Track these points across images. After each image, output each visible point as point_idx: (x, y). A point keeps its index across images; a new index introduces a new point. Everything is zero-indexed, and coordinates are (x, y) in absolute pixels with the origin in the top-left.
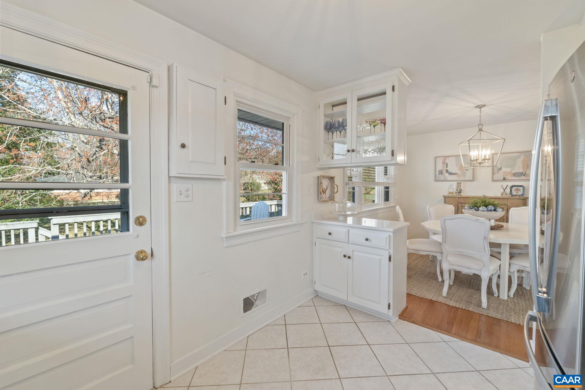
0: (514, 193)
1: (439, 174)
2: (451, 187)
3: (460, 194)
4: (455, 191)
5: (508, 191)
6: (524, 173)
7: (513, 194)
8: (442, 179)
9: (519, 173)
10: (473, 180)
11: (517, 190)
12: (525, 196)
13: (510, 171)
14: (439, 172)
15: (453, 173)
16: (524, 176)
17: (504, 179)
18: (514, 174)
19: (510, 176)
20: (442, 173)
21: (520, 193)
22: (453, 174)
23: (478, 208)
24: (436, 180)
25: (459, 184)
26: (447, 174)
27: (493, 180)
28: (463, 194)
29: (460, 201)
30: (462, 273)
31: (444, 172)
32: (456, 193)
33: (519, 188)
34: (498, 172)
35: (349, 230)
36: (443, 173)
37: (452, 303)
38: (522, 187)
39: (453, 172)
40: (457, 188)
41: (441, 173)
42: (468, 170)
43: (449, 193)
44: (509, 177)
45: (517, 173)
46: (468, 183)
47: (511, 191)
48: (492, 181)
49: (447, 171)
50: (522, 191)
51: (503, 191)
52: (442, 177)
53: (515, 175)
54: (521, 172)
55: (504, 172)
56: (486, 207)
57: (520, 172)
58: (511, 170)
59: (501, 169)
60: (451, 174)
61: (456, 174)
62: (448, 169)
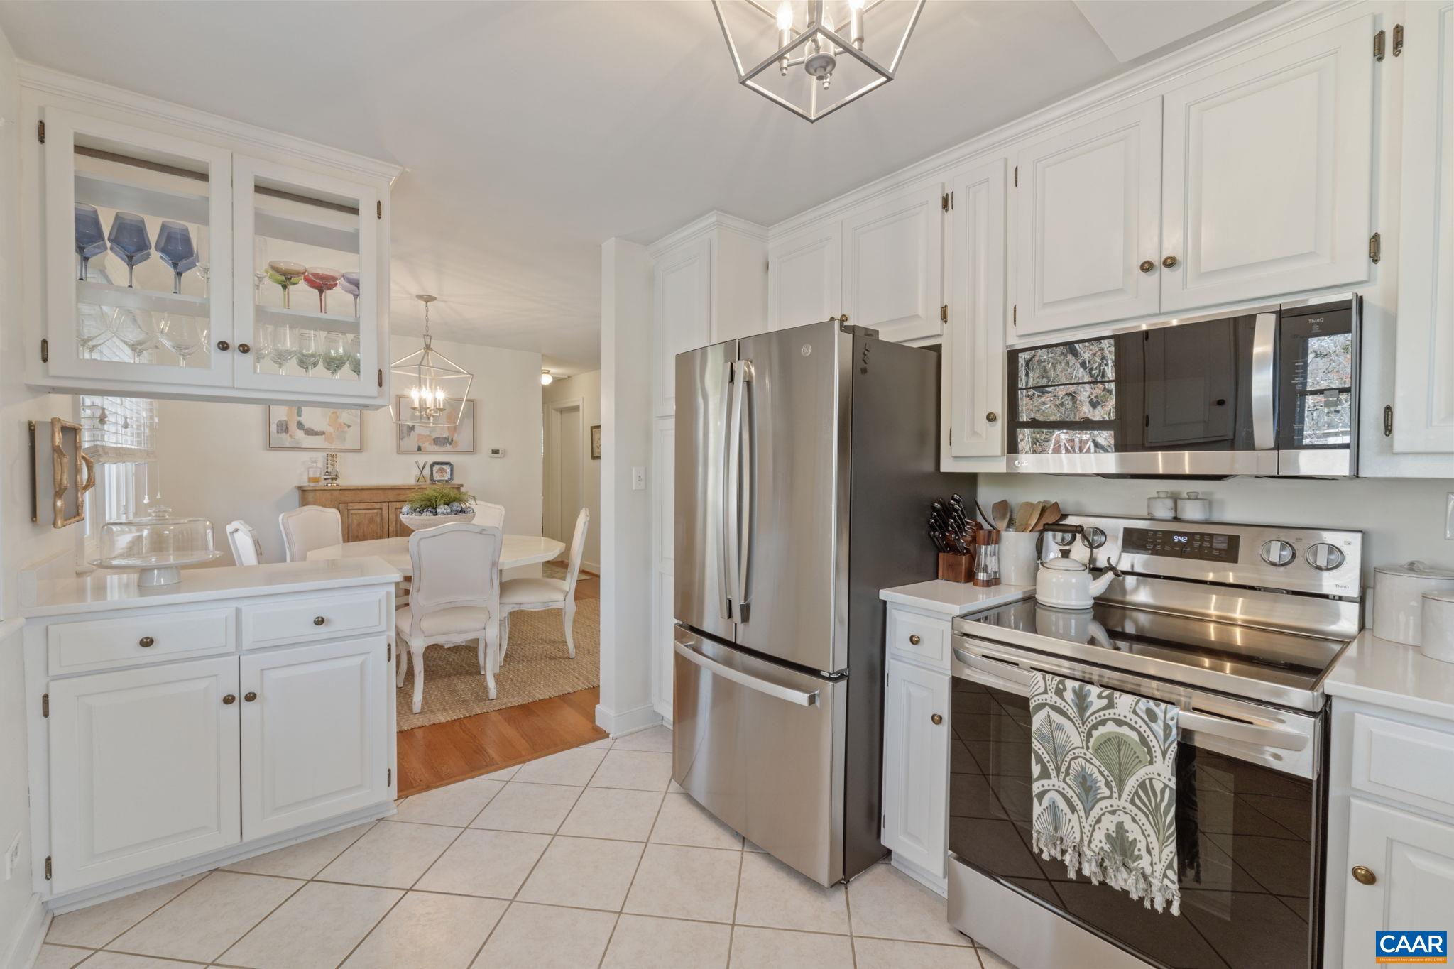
0: (437, 477)
1: (278, 432)
2: (315, 464)
3: (334, 481)
4: (325, 475)
5: (427, 472)
6: (450, 440)
7: (435, 479)
8: (288, 445)
9: (442, 438)
10: (360, 450)
11: (442, 470)
12: (456, 481)
13: (428, 433)
14: (277, 426)
15: (315, 430)
16: (450, 444)
17: (419, 449)
18: (434, 439)
19: (430, 444)
20: (287, 428)
21: (447, 477)
22: (316, 433)
23: (435, 509)
24: (270, 447)
25: (332, 457)
26: (300, 434)
27: (400, 451)
28: (341, 482)
29: (343, 499)
30: (446, 647)
31: (293, 427)
32: (325, 479)
33: (444, 467)
34: (409, 435)
35: (238, 611)
36: (289, 429)
37: (443, 718)
38: (448, 466)
39: (316, 428)
40: (327, 468)
41: (284, 429)
42: (349, 426)
43: (310, 480)
44: (427, 446)
45: (439, 438)
46: (350, 455)
47: (432, 474)
48: (398, 453)
49: (300, 426)
50: (448, 471)
51: (420, 473)
52: (286, 440)
53: (436, 441)
54: (445, 438)
55: (419, 435)
56: (448, 504)
57: (444, 436)
58: (430, 432)
59: (412, 428)
60: (309, 432)
61: (323, 433)
62: (302, 419)
